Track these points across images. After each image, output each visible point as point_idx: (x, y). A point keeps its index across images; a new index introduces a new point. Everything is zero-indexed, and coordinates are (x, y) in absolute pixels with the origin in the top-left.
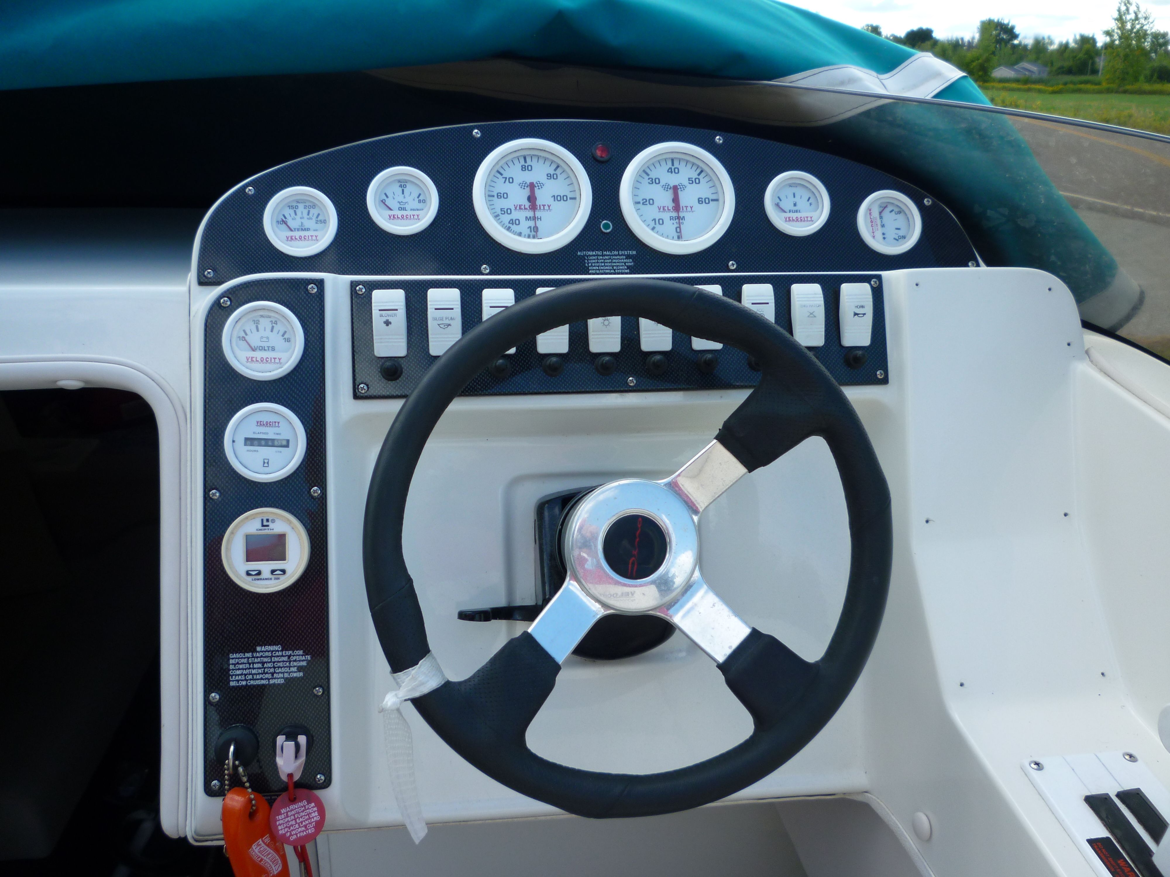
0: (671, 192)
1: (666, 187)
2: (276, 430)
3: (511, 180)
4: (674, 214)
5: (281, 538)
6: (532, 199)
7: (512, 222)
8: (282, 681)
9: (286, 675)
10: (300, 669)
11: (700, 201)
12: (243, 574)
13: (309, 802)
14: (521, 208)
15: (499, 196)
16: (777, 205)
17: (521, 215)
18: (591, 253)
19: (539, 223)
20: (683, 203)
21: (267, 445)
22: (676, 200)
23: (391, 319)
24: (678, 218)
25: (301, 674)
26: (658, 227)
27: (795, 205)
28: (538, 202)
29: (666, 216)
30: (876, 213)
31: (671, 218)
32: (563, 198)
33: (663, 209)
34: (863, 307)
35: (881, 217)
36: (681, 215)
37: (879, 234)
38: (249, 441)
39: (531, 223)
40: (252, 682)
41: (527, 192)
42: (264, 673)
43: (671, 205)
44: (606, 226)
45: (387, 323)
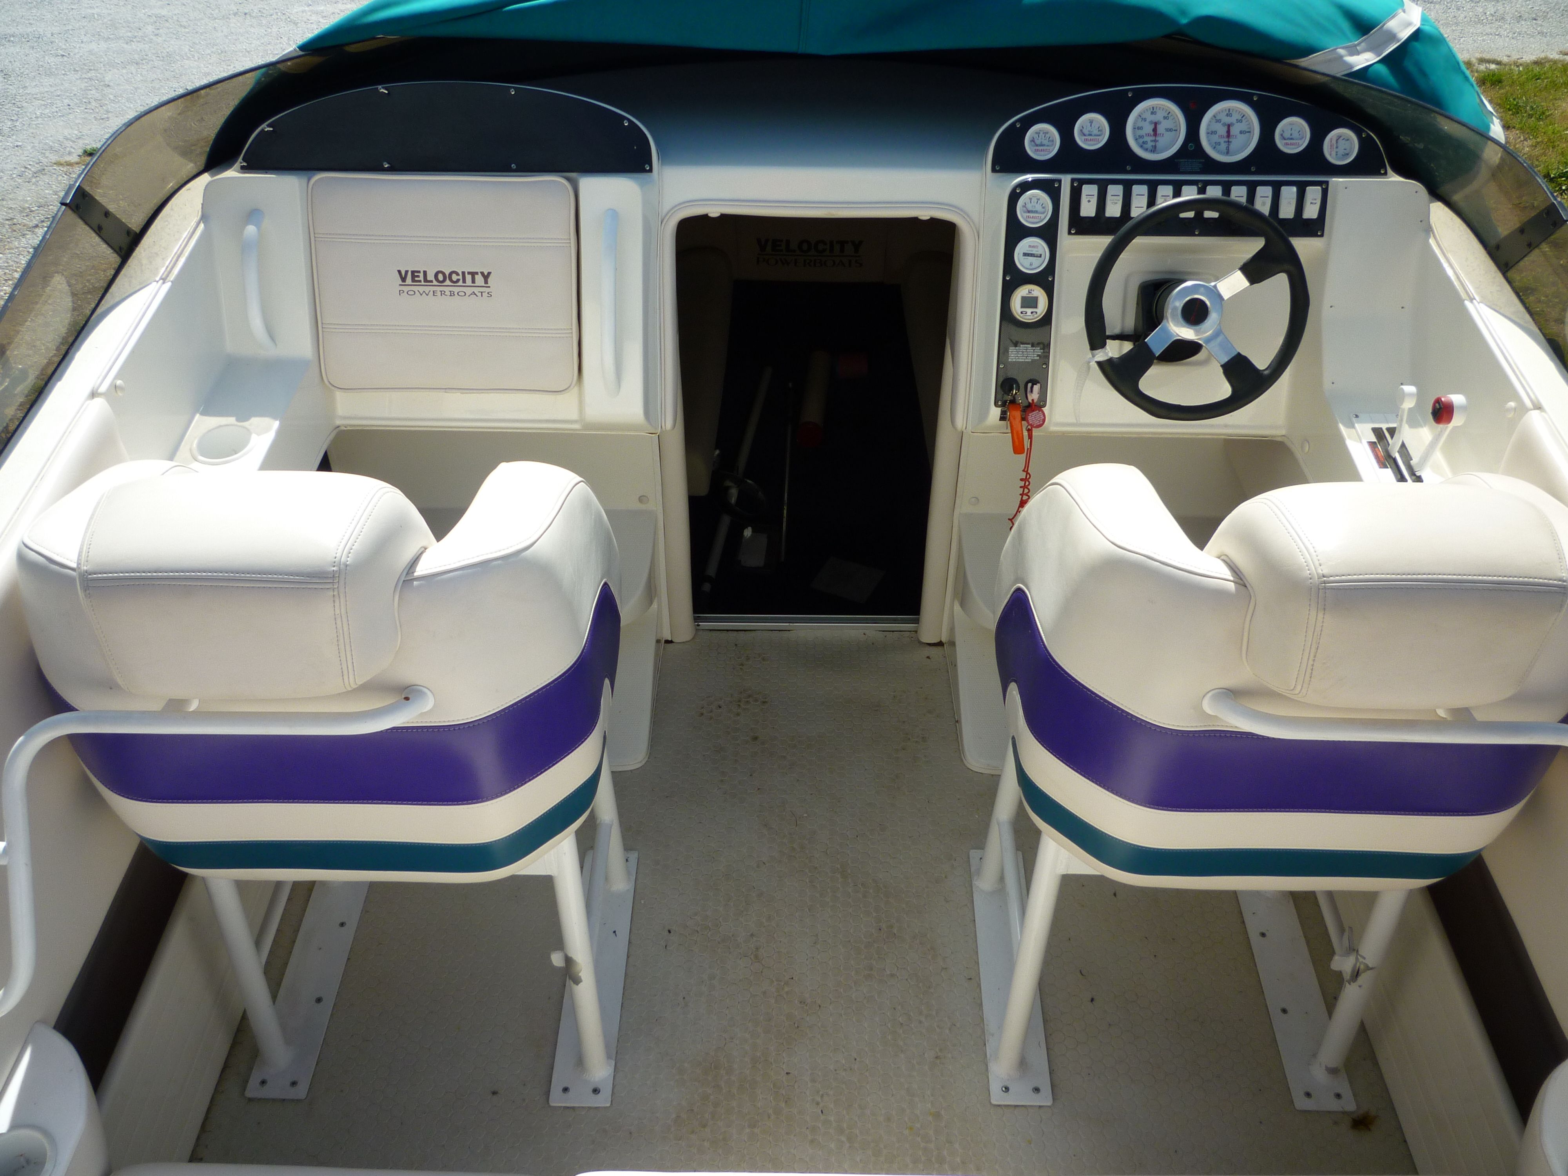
0: (1226, 127)
1: (1224, 124)
2: (1036, 249)
3: (1145, 120)
4: (1226, 140)
5: (1036, 298)
6: (1155, 130)
7: (1144, 143)
8: (1030, 360)
9: (1032, 358)
10: (1038, 356)
11: (1241, 132)
12: (1020, 313)
13: (1039, 411)
14: (1148, 135)
15: (1139, 128)
16: (1282, 135)
17: (1148, 139)
18: (1181, 160)
19: (1157, 143)
20: (1232, 133)
21: (1031, 256)
22: (1228, 132)
23: (1091, 200)
24: (1229, 142)
25: (1038, 358)
26: (1217, 146)
27: (1291, 135)
28: (1158, 132)
29: (1222, 141)
30: (1334, 142)
31: (1225, 142)
32: (1170, 130)
33: (1221, 137)
34: (1315, 199)
35: (1337, 142)
36: (1230, 140)
37: (1334, 153)
38: (1025, 254)
39: (1153, 144)
40: (1018, 360)
41: (1153, 126)
42: (1023, 356)
43: (1225, 134)
44: (1191, 146)
45: (1089, 201)
